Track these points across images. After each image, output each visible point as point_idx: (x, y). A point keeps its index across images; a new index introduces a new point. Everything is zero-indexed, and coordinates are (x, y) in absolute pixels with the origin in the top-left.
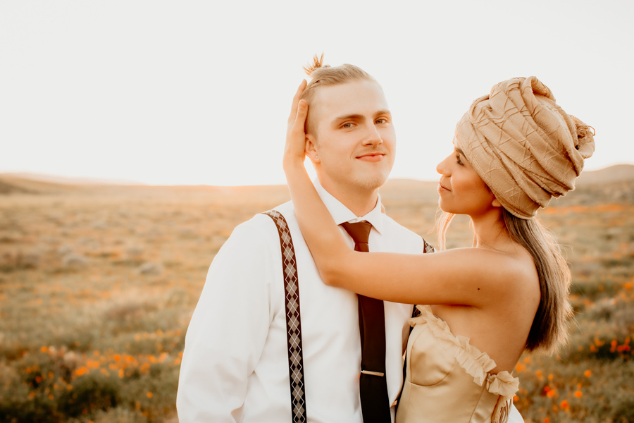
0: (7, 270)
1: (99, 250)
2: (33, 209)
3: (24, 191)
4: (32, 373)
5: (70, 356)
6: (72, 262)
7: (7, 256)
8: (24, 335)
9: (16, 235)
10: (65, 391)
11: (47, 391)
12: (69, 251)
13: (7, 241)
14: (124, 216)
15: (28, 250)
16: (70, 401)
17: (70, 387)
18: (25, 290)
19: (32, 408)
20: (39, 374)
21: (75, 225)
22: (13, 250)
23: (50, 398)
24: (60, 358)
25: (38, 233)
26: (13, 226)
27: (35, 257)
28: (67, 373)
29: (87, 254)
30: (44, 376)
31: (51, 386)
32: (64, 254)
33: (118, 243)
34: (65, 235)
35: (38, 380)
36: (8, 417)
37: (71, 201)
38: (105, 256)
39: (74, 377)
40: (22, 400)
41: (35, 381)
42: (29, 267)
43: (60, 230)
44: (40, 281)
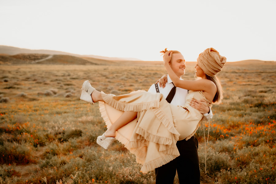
1: (124, 88)
2: (95, 71)
3: (92, 64)
12: (112, 88)
14: (133, 75)
25: (99, 81)
29: (119, 90)
33: (131, 86)
34: (109, 82)
37: (111, 68)
38: (126, 90)
43: (107, 80)
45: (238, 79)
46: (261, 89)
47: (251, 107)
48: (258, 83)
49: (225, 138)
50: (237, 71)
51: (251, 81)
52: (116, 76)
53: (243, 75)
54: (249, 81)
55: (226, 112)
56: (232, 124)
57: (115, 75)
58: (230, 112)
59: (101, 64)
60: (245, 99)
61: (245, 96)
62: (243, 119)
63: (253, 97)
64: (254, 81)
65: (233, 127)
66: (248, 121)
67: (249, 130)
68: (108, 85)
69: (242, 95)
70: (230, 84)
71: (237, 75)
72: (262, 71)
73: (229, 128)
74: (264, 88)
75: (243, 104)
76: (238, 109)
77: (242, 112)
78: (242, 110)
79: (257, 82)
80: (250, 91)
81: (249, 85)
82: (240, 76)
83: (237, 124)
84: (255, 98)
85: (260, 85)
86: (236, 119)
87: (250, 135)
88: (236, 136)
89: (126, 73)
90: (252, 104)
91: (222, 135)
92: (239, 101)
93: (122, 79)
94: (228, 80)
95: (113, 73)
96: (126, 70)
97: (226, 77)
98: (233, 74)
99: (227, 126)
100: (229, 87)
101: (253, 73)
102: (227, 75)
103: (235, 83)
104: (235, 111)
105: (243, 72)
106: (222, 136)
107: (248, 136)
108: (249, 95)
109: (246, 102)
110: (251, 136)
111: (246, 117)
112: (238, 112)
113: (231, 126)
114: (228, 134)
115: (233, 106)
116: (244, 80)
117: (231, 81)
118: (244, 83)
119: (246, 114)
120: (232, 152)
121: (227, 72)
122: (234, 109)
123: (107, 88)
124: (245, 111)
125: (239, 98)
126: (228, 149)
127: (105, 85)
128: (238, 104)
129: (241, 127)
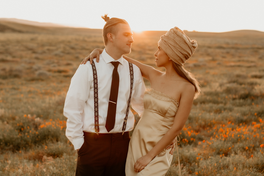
0: (5, 78)
1: (57, 68)
2: (18, 42)
3: (14, 30)
4: (19, 126)
5: (38, 120)
6: (41, 74)
7: (4, 70)
8: (14, 111)
9: (9, 58)
10: (35, 134)
11: (26, 134)
12: (39, 68)
13: (3, 61)
14: (73, 48)
15: (16, 67)
16: (37, 139)
17: (37, 133)
18: (14, 89)
19: (19, 141)
20: (23, 127)
21: (44, 52)
22: (7, 66)
23: (28, 137)
24: (33, 120)
25: (21, 57)
26: (7, 52)
27: (20, 71)
28: (36, 127)
29: (50, 71)
30: (25, 128)
31: (28, 132)
32: (36, 70)
33: (68, 64)
34: (37, 58)
35: (22, 129)
36: (8, 144)
37: (42, 38)
38: (60, 72)
39: (39, 129)
40: (15, 137)
41: (21, 130)
42: (16, 76)
43: (34, 55)
44: (22, 84)
45: (224, 57)
46: (254, 73)
47: (234, 99)
48: (252, 64)
49: (190, 143)
50: (224, 46)
51: (243, 61)
52: (48, 50)
53: (233, 51)
54: (239, 61)
55: (198, 106)
56: (203, 123)
57: (46, 48)
58: (203, 106)
59: (27, 32)
60: (228, 87)
61: (230, 82)
62: (219, 116)
63: (241, 84)
64: (248, 61)
65: (204, 127)
66: (226, 120)
67: (224, 132)
68: (34, 63)
69: (225, 81)
70: (212, 64)
71: (224, 51)
72: (260, 46)
73: (197, 128)
74: (260, 71)
75: (224, 95)
76: (216, 102)
77: (221, 105)
78: (222, 103)
79: (252, 62)
80: (238, 76)
81: (239, 66)
82: (228, 53)
83: (209, 124)
84: (243, 86)
85: (255, 66)
86: (210, 116)
87: (223, 139)
88: (204, 141)
89: (62, 45)
90: (235, 95)
91: (186, 139)
92: (219, 90)
93: (56, 55)
94: (210, 58)
95: (43, 46)
96: (63, 42)
97: (208, 55)
98: (218, 51)
99: (196, 126)
100: (211, 68)
101: (247, 49)
102: (210, 51)
103: (219, 64)
104: (210, 105)
105: (233, 48)
106: (184, 141)
107: (221, 140)
108: (234, 82)
109: (228, 91)
110: (225, 141)
111: (225, 114)
112: (215, 106)
113: (200, 126)
114: (194, 137)
115: (208, 98)
116: (234, 59)
117: (214, 60)
118: (232, 64)
119: (225, 109)
120: (193, 164)
121: (209, 47)
122: (210, 101)
123: (31, 68)
124: (225, 104)
125: (221, 85)
126: (189, 159)
127: (30, 63)
128: (217, 94)
129: (215, 128)
